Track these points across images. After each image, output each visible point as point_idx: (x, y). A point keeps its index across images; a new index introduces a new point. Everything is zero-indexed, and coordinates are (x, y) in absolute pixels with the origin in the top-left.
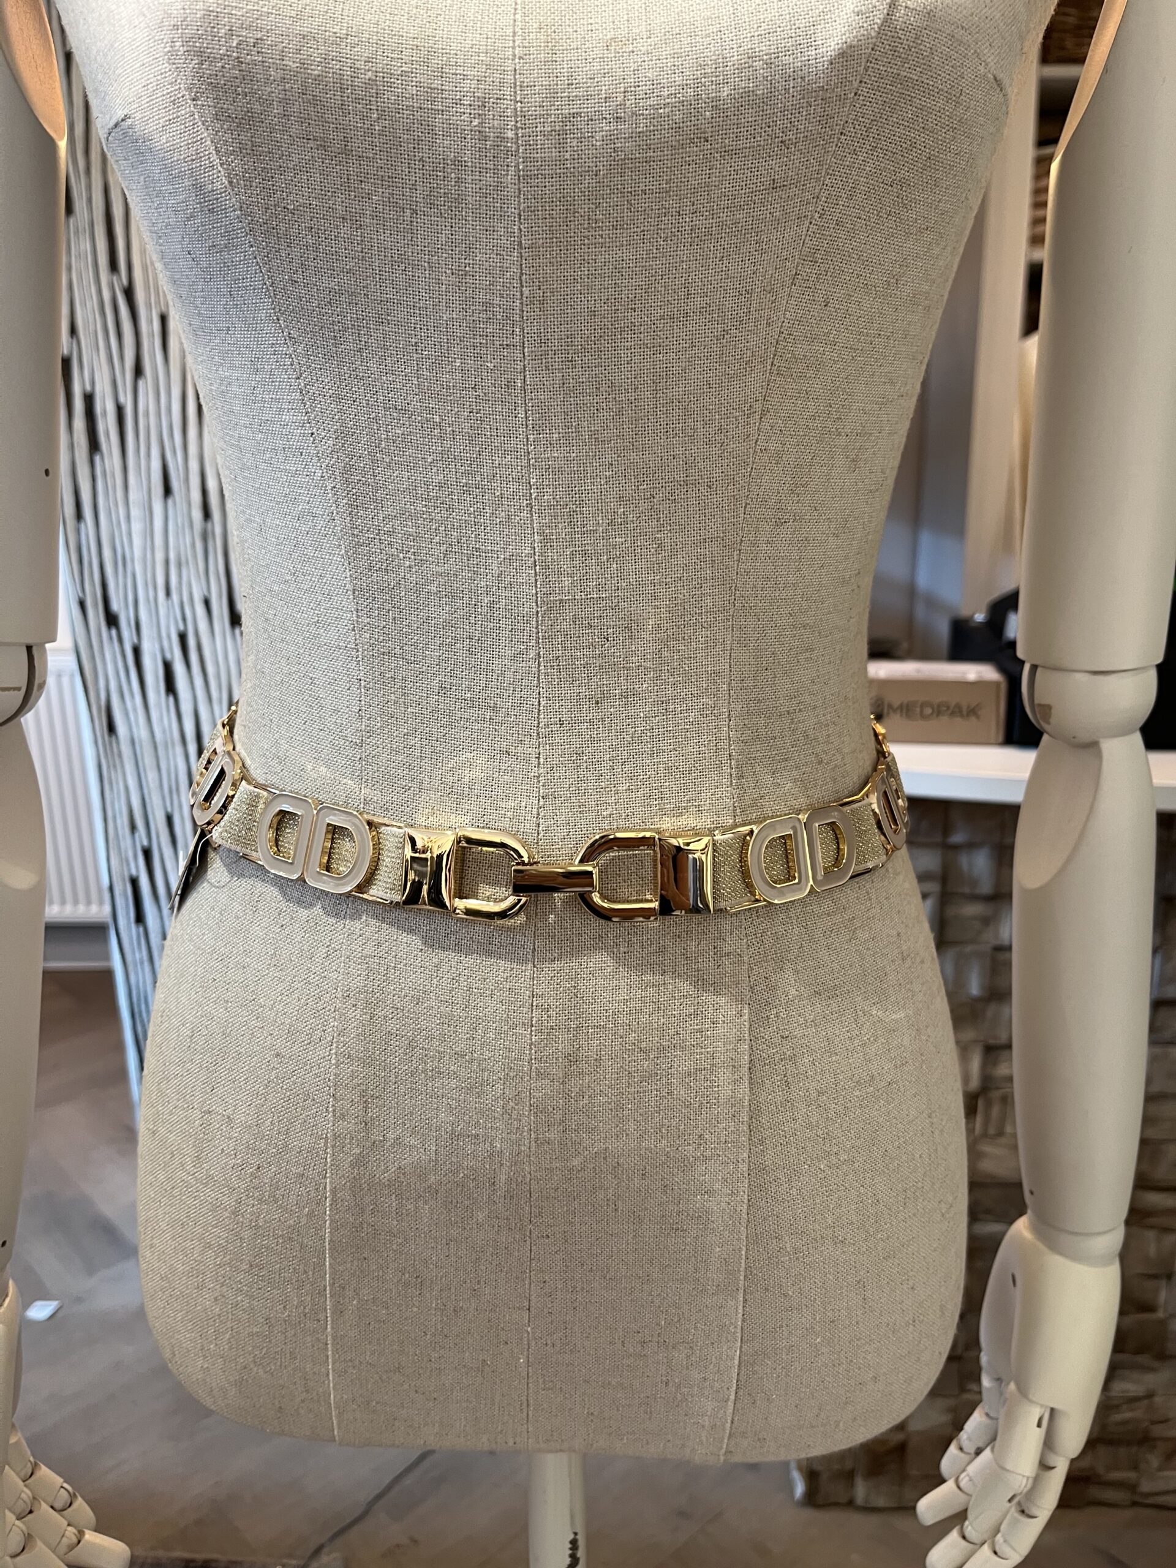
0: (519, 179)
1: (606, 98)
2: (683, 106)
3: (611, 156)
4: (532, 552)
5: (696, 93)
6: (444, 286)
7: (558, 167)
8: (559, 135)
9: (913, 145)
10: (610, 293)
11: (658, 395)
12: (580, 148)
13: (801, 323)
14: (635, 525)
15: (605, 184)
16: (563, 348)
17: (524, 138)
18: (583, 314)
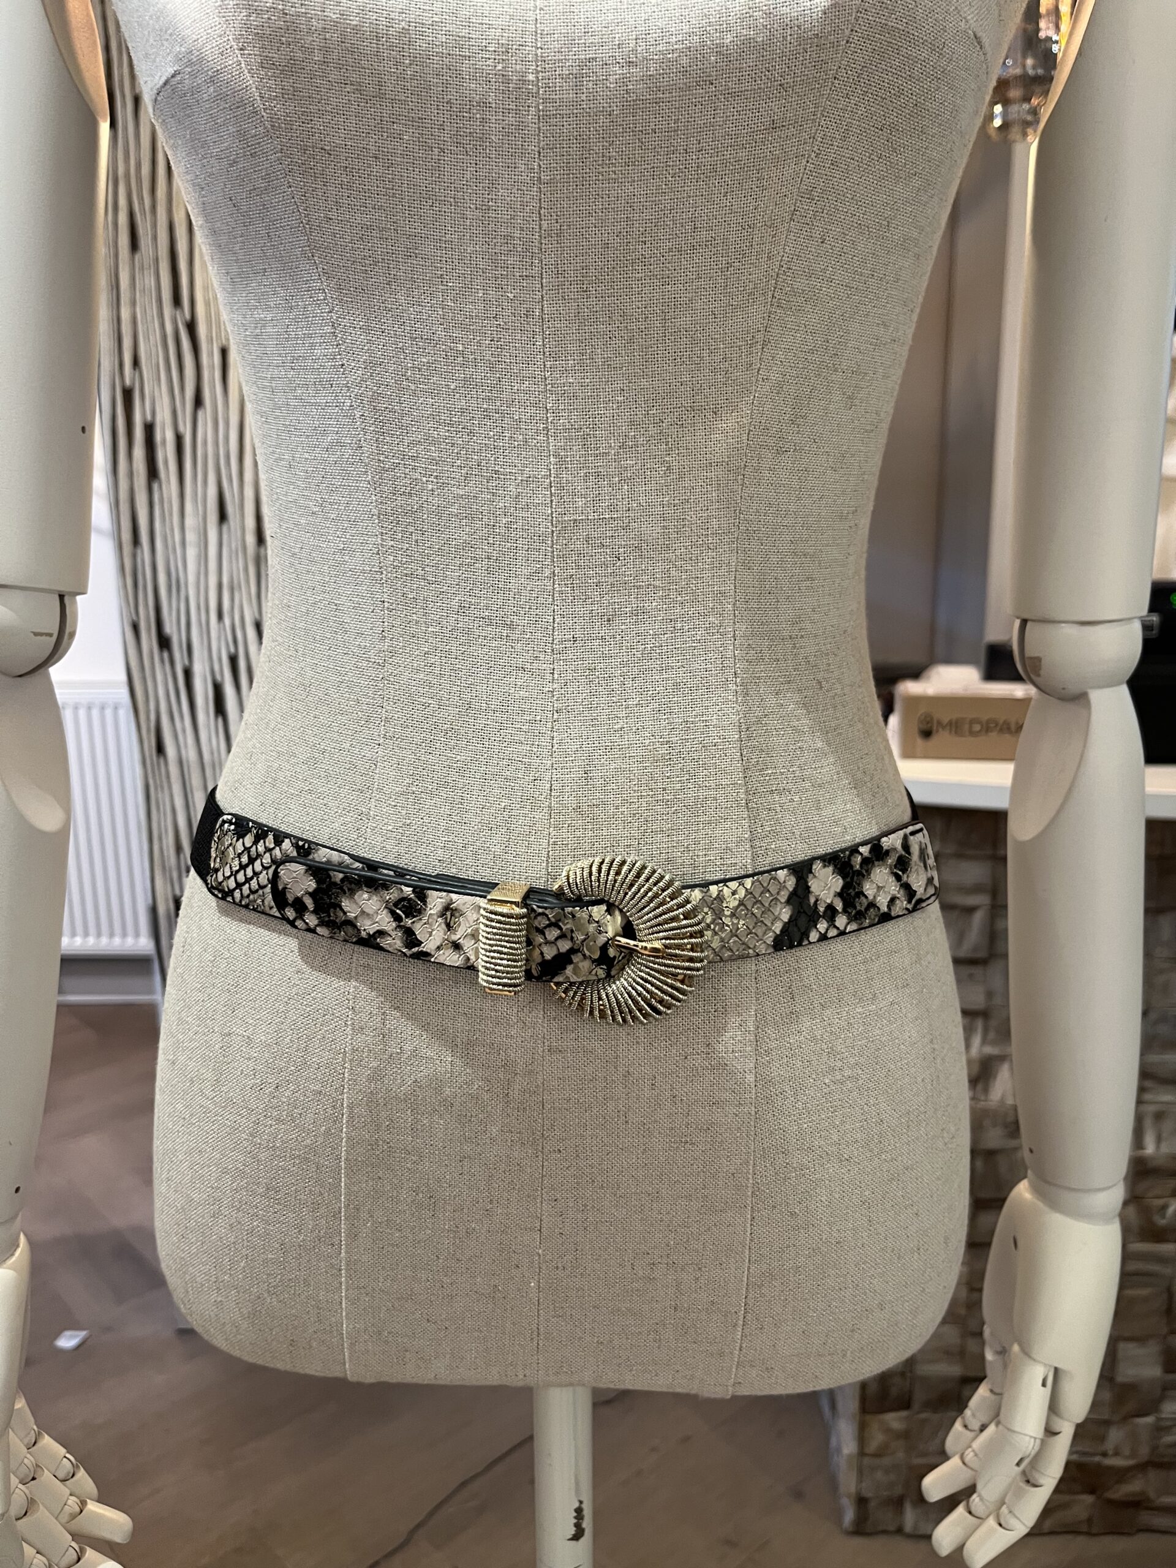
0: (539, 119)
1: (619, 44)
2: (690, 51)
3: (624, 97)
4: (548, 473)
5: (702, 40)
6: (468, 220)
7: (575, 107)
8: (576, 78)
9: (901, 92)
10: (622, 227)
11: (667, 325)
12: (595, 90)
13: (799, 258)
14: (645, 448)
15: (618, 123)
16: (579, 278)
17: (544, 81)
18: (597, 246)
